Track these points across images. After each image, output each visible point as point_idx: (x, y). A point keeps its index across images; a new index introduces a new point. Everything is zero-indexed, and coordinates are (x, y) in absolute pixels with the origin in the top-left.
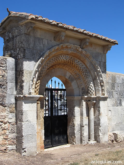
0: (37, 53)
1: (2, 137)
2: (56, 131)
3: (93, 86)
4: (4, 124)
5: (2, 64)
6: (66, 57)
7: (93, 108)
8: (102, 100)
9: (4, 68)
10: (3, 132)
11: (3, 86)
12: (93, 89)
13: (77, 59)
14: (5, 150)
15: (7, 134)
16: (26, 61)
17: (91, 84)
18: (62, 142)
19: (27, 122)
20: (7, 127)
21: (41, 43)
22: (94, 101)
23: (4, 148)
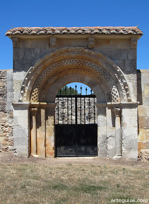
0: (28, 63)
1: (4, 138)
2: (82, 141)
3: (116, 90)
4: (5, 128)
5: (3, 76)
6: (71, 61)
7: (118, 116)
8: (125, 108)
9: (5, 80)
10: (4, 134)
11: (3, 95)
12: (117, 94)
13: (87, 61)
14: (6, 149)
15: (7, 136)
16: (16, 72)
17: (113, 89)
18: (91, 153)
19: (18, 127)
20: (7, 130)
21: (32, 53)
22: (118, 109)
23: (5, 147)
